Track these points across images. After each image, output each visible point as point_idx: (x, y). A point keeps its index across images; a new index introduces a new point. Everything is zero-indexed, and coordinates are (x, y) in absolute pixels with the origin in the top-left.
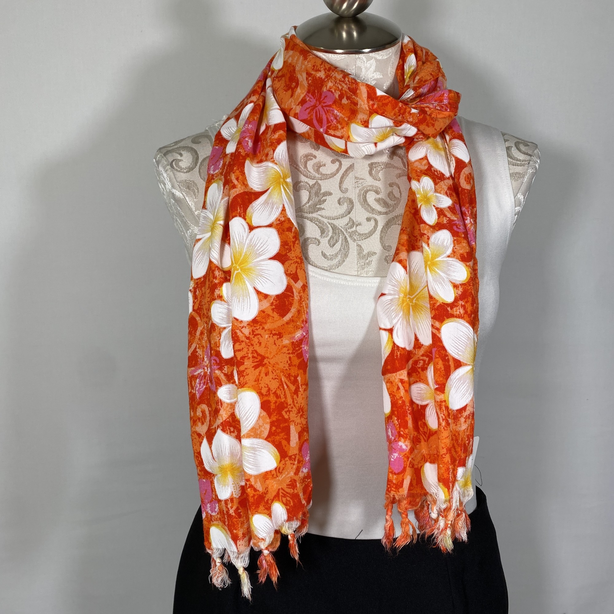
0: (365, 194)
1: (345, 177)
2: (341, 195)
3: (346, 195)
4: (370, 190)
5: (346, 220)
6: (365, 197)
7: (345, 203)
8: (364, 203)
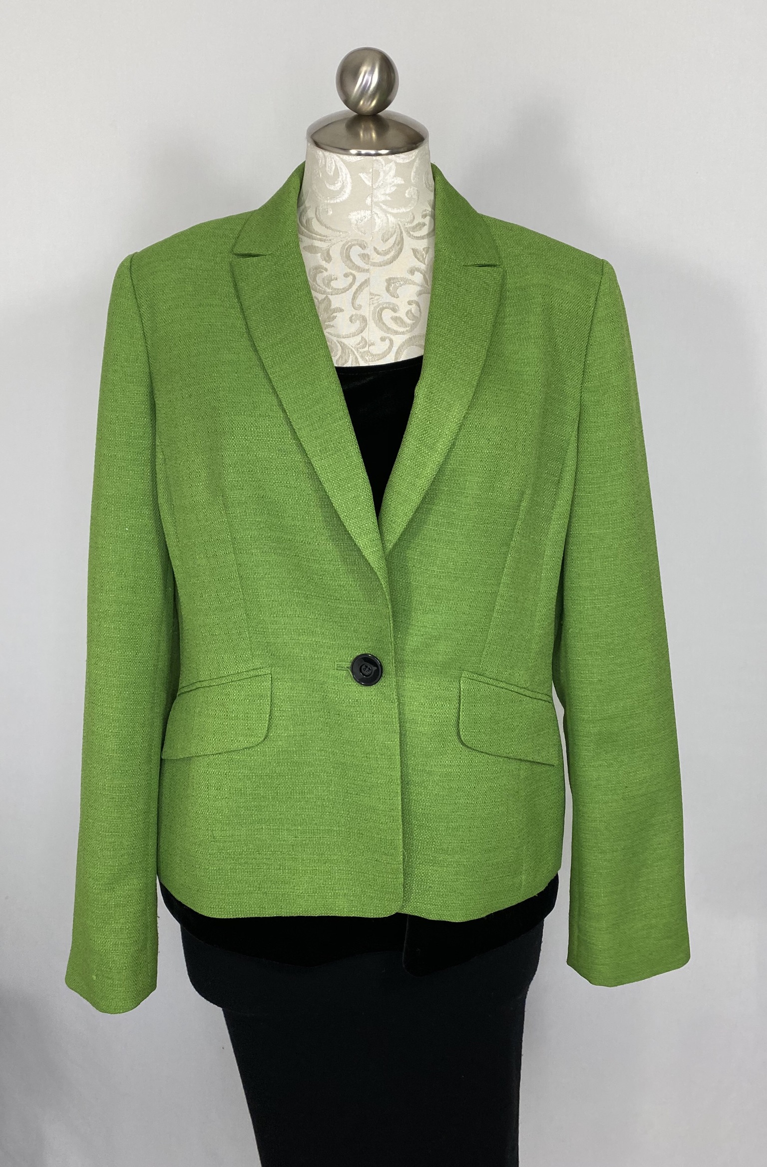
0: (380, 312)
1: (359, 292)
2: (354, 312)
3: (358, 312)
4: (386, 308)
5: (358, 339)
6: (381, 315)
7: (358, 321)
8: (379, 321)
